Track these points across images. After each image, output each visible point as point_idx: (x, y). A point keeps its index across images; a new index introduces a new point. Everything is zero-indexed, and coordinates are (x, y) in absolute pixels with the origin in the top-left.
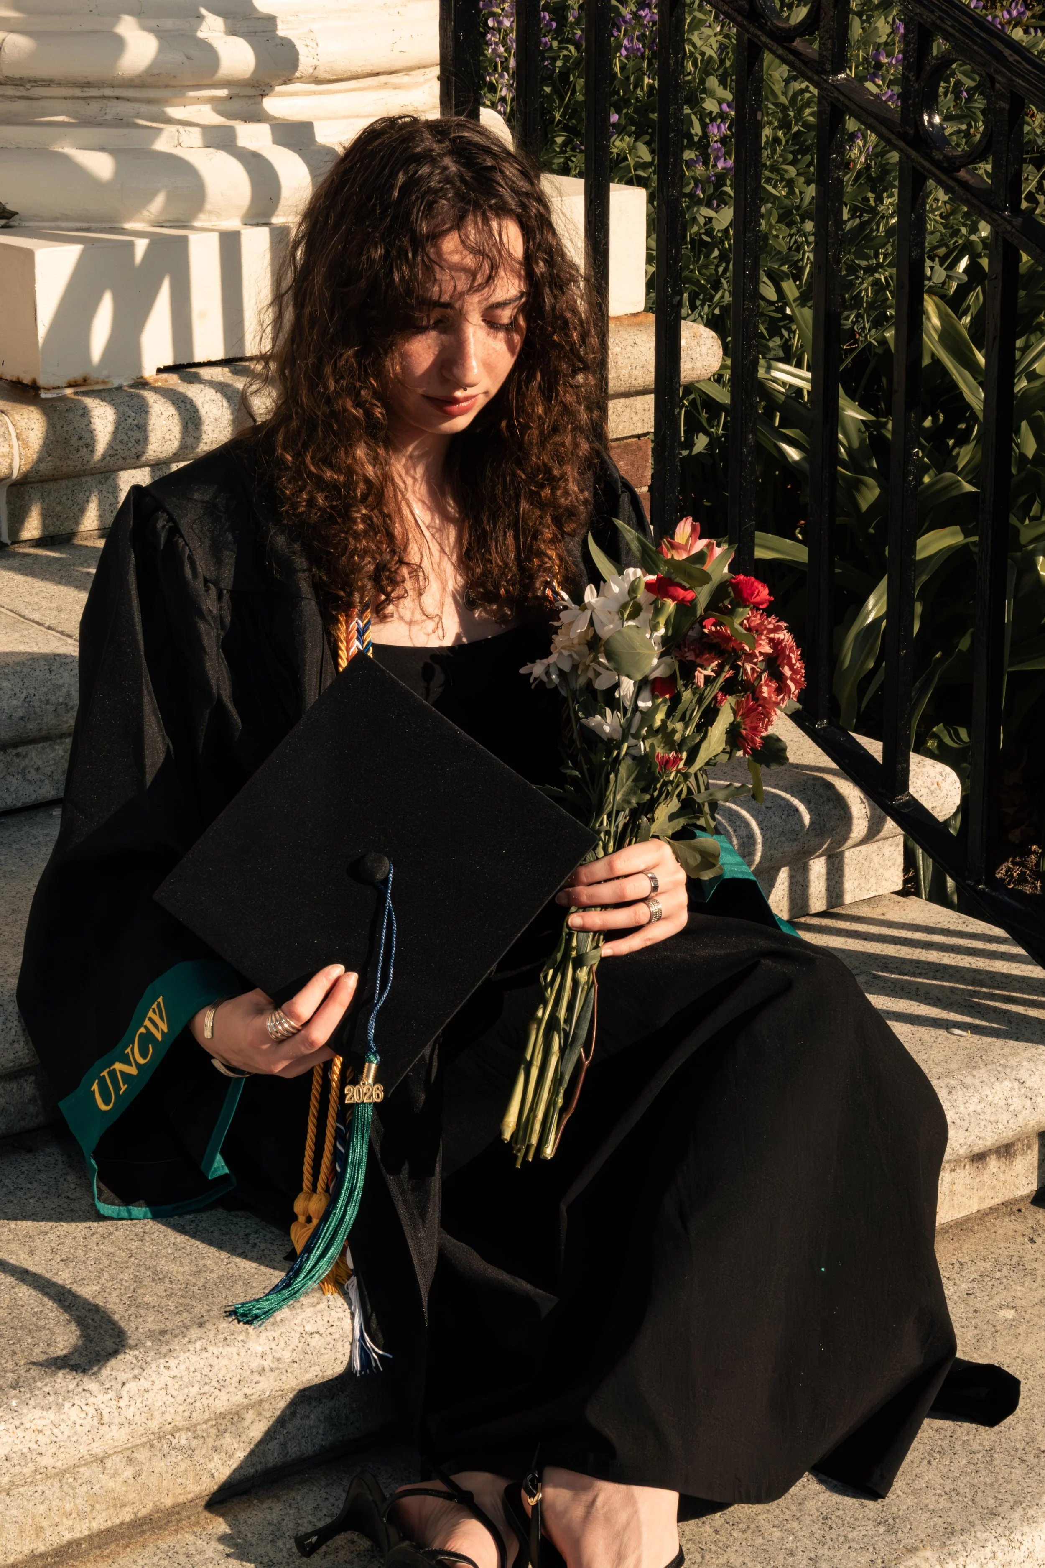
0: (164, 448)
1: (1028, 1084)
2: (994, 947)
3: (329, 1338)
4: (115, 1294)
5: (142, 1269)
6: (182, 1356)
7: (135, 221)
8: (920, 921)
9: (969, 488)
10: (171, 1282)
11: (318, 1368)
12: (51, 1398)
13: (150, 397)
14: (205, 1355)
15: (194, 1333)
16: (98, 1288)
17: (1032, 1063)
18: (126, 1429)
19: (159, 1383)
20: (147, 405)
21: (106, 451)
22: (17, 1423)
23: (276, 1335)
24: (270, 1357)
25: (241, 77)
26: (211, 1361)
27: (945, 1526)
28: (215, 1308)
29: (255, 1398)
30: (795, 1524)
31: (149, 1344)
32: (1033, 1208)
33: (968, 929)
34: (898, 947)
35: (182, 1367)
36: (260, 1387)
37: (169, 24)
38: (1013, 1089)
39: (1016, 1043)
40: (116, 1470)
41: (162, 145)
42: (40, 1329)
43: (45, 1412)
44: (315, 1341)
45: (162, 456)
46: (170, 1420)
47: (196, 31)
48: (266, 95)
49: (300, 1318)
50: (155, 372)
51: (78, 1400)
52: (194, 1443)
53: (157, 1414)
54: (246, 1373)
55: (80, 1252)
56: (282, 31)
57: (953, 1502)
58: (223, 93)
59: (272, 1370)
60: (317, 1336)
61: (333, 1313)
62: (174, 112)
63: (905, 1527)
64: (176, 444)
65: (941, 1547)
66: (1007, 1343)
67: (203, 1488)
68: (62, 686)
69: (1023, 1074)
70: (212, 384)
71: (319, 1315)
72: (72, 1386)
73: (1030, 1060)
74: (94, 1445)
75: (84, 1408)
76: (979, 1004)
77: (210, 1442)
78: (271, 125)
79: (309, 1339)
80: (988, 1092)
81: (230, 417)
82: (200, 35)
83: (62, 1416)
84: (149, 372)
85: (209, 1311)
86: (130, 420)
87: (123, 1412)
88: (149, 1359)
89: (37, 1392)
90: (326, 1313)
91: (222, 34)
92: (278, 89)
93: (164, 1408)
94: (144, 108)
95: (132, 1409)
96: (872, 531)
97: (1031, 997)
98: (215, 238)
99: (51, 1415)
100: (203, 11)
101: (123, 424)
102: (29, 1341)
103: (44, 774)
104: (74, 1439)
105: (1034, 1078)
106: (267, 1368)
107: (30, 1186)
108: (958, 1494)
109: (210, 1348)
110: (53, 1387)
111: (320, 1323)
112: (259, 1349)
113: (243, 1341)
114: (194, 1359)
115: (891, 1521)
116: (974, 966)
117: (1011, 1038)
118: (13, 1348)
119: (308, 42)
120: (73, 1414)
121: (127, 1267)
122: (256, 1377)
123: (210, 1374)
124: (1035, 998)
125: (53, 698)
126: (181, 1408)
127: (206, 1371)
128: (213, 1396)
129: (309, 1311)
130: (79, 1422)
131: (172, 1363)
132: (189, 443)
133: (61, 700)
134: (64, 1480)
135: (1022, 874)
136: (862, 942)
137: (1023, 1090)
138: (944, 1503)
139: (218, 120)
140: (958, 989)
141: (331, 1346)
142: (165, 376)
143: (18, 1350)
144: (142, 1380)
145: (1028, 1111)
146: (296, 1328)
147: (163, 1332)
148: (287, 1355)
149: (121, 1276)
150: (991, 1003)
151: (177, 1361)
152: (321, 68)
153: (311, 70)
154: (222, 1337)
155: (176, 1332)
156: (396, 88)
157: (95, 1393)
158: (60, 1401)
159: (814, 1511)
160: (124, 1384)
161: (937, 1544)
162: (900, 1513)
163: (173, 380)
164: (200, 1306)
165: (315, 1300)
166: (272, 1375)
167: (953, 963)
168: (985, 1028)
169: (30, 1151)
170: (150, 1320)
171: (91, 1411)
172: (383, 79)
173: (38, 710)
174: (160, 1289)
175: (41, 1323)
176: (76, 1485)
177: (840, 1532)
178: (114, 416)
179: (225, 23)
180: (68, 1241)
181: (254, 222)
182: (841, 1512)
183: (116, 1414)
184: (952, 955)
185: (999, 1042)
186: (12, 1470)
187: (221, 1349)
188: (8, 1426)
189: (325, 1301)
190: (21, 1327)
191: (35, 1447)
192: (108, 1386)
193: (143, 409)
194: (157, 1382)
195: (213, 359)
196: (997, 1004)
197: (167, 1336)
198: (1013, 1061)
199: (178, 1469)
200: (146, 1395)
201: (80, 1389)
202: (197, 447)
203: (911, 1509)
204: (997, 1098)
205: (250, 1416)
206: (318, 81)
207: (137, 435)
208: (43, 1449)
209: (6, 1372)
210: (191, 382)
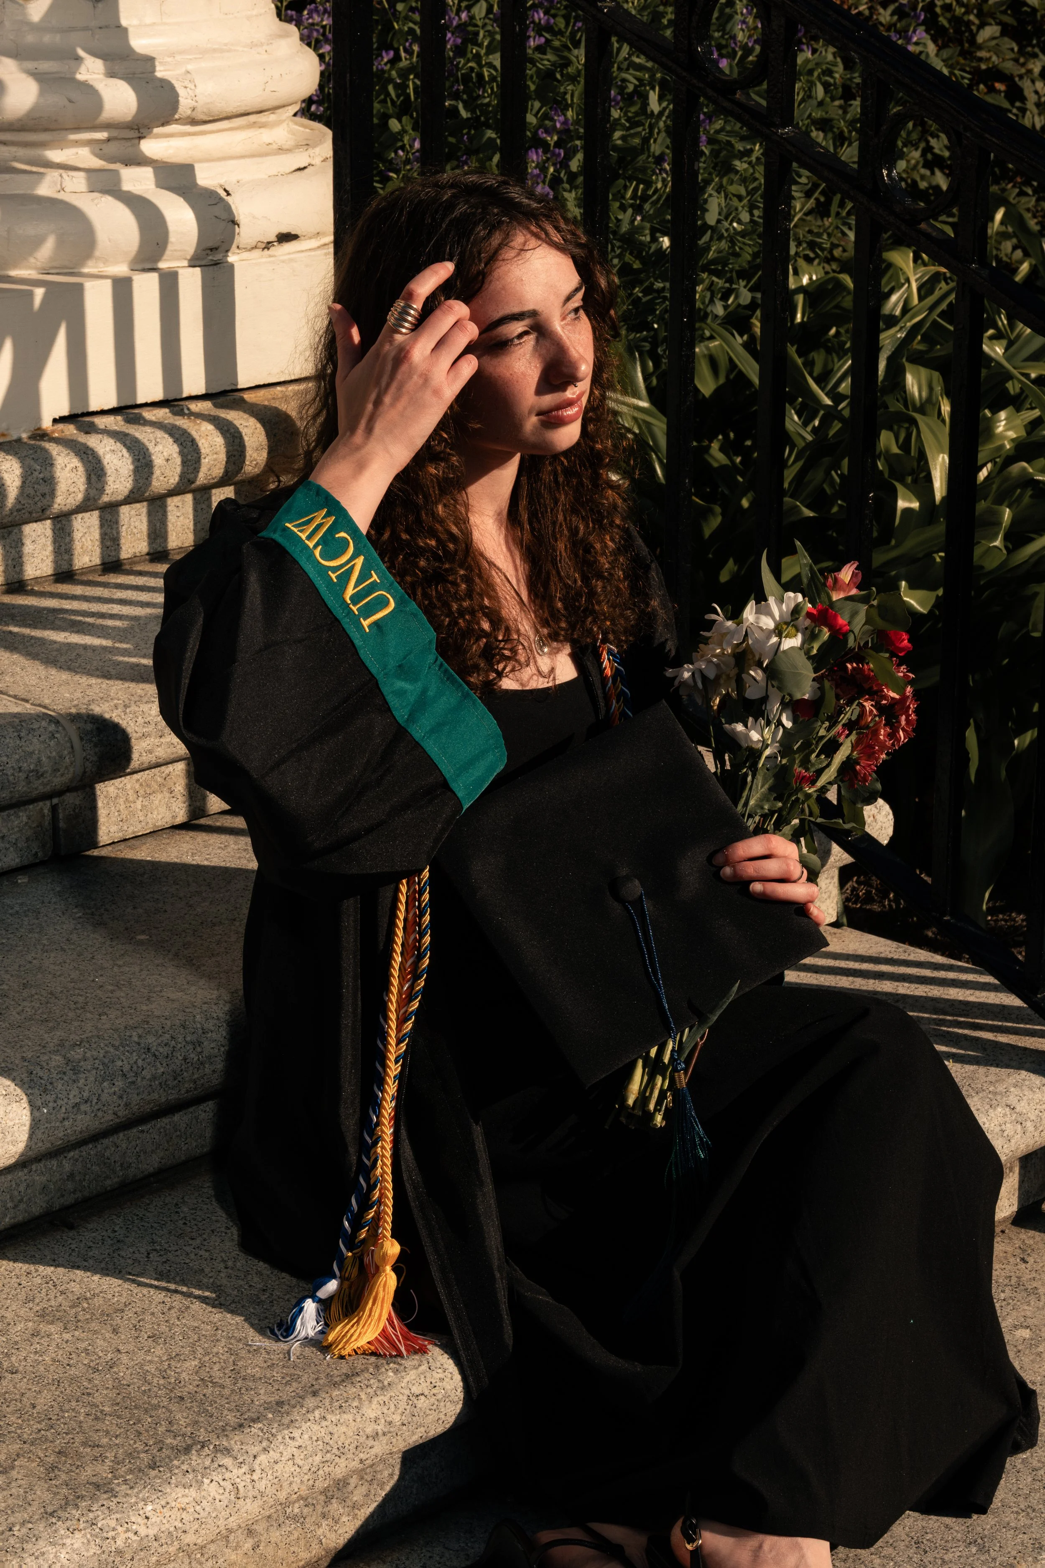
0: (68, 501)
1: (1017, 1110)
2: (942, 974)
3: (433, 1400)
4: (216, 1367)
5: (233, 1341)
6: (305, 1426)
7: (20, 269)
8: (861, 952)
9: (808, 513)
10: (268, 1353)
11: (423, 1430)
12: (190, 1476)
13: (54, 449)
14: (324, 1423)
15: (310, 1402)
16: (196, 1362)
17: (1018, 1089)
18: (259, 1502)
19: (287, 1455)
20: (51, 457)
21: (14, 506)
22: (163, 1503)
23: (386, 1399)
24: (383, 1421)
25: (122, 120)
26: (330, 1429)
27: (1031, 1541)
28: (322, 1376)
29: (369, 1462)
30: (890, 1550)
31: (270, 1416)
32: (1015, 1229)
33: (912, 958)
34: (851, 978)
35: (306, 1436)
36: (373, 1451)
37: (46, 66)
38: (1005, 1115)
39: (998, 1069)
40: (238, 1542)
41: (44, 190)
42: (156, 1407)
43: (187, 1490)
44: (422, 1403)
45: (65, 509)
46: (296, 1490)
47: (75, 73)
48: (144, 137)
49: (405, 1381)
50: (51, 423)
51: (218, 1478)
52: (306, 1510)
53: (285, 1485)
54: (362, 1439)
55: (164, 1328)
56: (161, 72)
57: (1032, 1519)
58: (102, 135)
59: (384, 1434)
60: (422, 1397)
61: (434, 1374)
62: (55, 155)
63: (995, 1545)
64: (80, 497)
65: (1033, 1562)
66: (1033, 1361)
67: (313, 1554)
68: (33, 753)
69: (1012, 1100)
70: (107, 432)
71: (422, 1377)
72: (208, 1462)
73: (1015, 1086)
74: (231, 1519)
75: (222, 1483)
76: (948, 1032)
77: (319, 1509)
78: (154, 168)
79: (416, 1402)
80: (985, 1120)
81: (131, 467)
82: (79, 77)
83: (203, 1493)
84: (46, 423)
85: (317, 1379)
86: (36, 474)
87: (257, 1485)
88: (274, 1431)
89: (176, 1471)
90: (428, 1375)
91: (102, 76)
92: (156, 130)
93: (291, 1479)
94: (21, 152)
95: (264, 1481)
96: (710, 556)
97: (996, 1023)
98: (108, 284)
99: (192, 1492)
100: (81, 52)
101: (30, 478)
102: (149, 1420)
103: (9, 842)
104: (214, 1515)
105: (1022, 1104)
106: (380, 1432)
107: (86, 1264)
108: (1034, 1510)
109: (329, 1417)
110: (190, 1464)
111: (424, 1385)
112: (373, 1415)
113: (357, 1407)
114: (316, 1427)
115: (979, 1541)
116: (930, 995)
117: (991, 1065)
118: (136, 1427)
119: (186, 83)
120: (212, 1490)
121: (218, 1340)
122: (371, 1442)
123: (331, 1442)
124: (1000, 1023)
125: (25, 765)
126: (306, 1477)
127: (327, 1439)
128: (334, 1464)
129: (413, 1374)
130: (218, 1497)
131: (296, 1434)
132: (92, 495)
133: (32, 767)
134: (193, 1556)
135: (868, 893)
136: (814, 975)
137: (1014, 1116)
138: (1023, 1520)
139: (97, 163)
140: (923, 1018)
141: (435, 1407)
142: (60, 426)
143: (142, 1430)
144: (271, 1452)
145: (1019, 1136)
146: (402, 1391)
147: (280, 1404)
148: (397, 1418)
149: (215, 1350)
150: (960, 1031)
151: (300, 1431)
152: (199, 109)
153: (189, 112)
154: (337, 1404)
155: (293, 1402)
156: (263, 126)
157: (230, 1468)
158: (199, 1477)
159: (904, 1537)
160: (255, 1457)
161: (1030, 1559)
162: (986, 1532)
163: (70, 430)
164: (306, 1376)
165: (416, 1363)
166: (384, 1440)
167: (909, 992)
168: (963, 1056)
169: (71, 1227)
170: (262, 1392)
171: (227, 1485)
172: (252, 118)
173: (11, 778)
174: (259, 1360)
175: (154, 1401)
176: (203, 1560)
177: (935, 1554)
178: (21, 470)
179: (105, 66)
180: (148, 1317)
181: (140, 267)
182: (929, 1536)
183: (250, 1487)
184: (907, 985)
185: (982, 1070)
186: (160, 1550)
187: (338, 1417)
188: (156, 1506)
189: (425, 1362)
190: (136, 1407)
191: (180, 1525)
192: (241, 1460)
193: (48, 462)
194: (285, 1453)
195: (106, 408)
196: (966, 1032)
197: (286, 1407)
198: (1001, 1088)
199: (292, 1538)
200: (276, 1467)
201: (216, 1466)
202: (99, 499)
203: (995, 1528)
204: (993, 1125)
205: (353, 1481)
206: (194, 122)
207: (43, 488)
208: (187, 1528)
209: (138, 1453)
210: (87, 433)
